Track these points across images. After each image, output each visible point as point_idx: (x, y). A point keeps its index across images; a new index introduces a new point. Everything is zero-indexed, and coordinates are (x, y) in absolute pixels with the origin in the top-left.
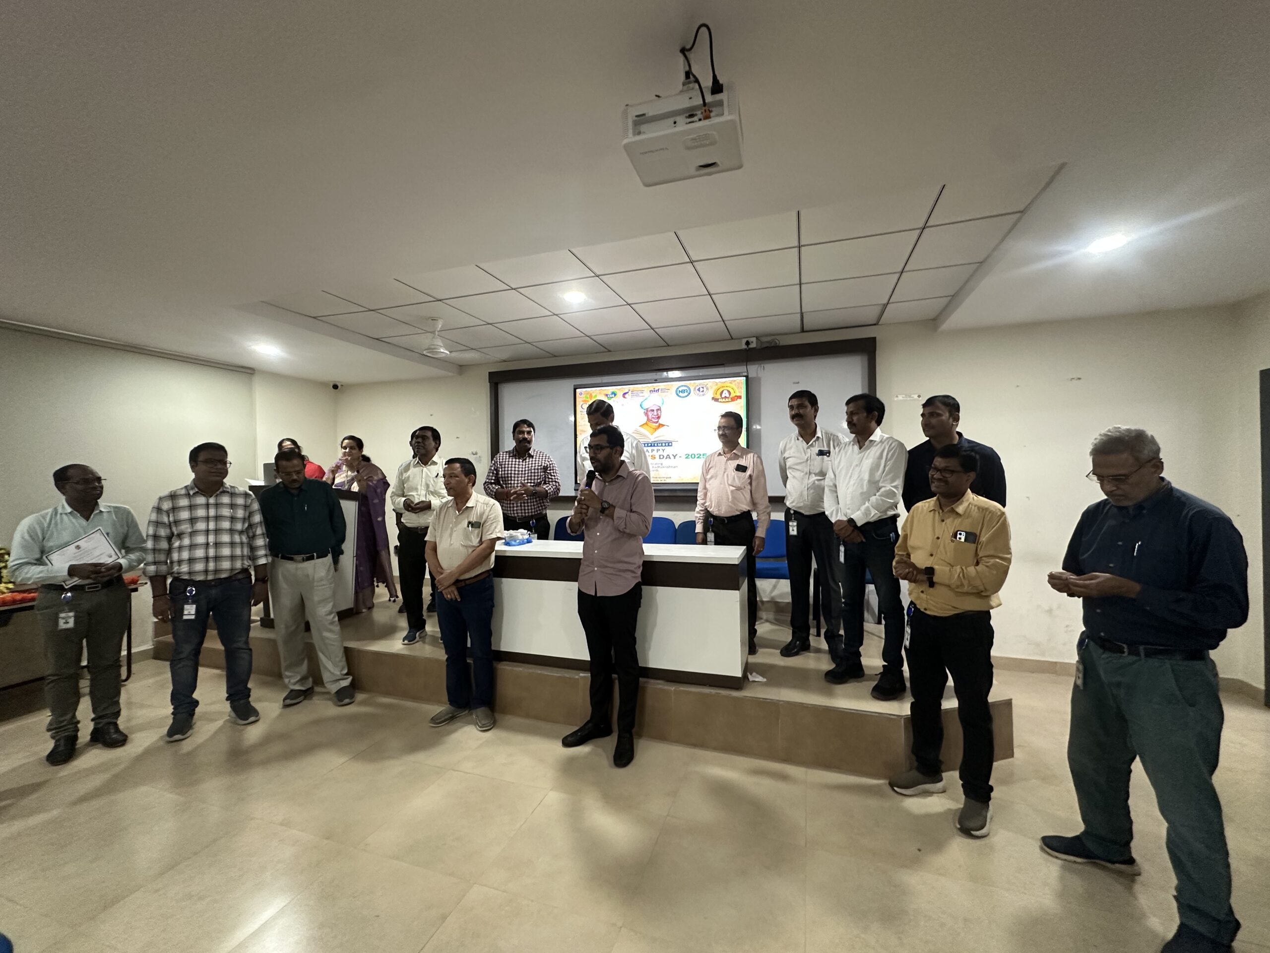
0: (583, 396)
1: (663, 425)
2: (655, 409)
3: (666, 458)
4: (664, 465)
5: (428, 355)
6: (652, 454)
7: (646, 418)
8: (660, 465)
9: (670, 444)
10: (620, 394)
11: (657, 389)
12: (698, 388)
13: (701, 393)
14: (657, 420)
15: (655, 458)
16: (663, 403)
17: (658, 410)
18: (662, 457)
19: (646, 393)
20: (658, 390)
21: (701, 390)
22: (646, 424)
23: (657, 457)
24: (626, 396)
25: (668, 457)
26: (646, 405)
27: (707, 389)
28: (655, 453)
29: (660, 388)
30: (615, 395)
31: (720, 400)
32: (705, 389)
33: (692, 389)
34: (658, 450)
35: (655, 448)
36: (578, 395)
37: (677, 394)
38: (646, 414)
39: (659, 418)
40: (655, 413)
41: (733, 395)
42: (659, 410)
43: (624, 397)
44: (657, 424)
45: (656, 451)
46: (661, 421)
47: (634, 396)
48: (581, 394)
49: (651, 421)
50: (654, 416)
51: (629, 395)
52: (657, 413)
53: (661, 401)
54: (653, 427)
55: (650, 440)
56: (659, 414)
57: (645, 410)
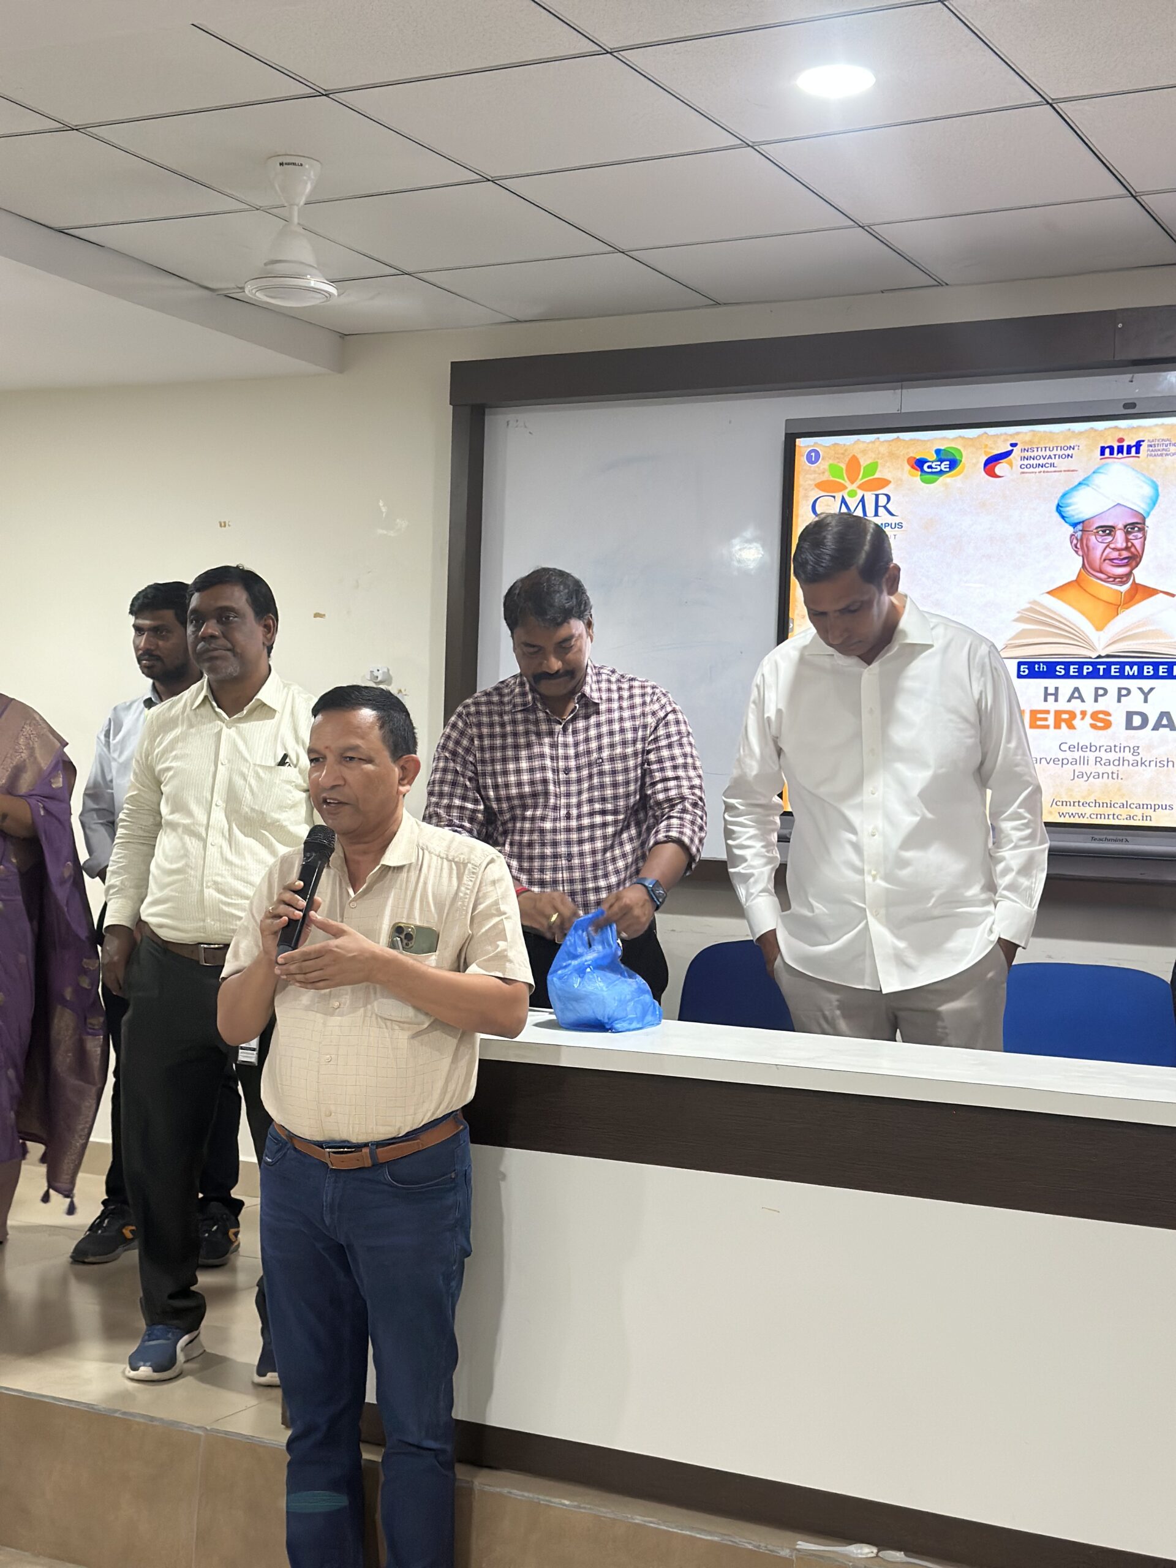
0: (822, 464)
1: (1150, 592)
2: (1119, 524)
3: (1157, 727)
4: (1145, 755)
5: (261, 296)
6: (1098, 707)
7: (1076, 562)
8: (1128, 755)
10: (973, 461)
11: (1131, 441)
14: (1123, 571)
15: (1108, 725)
16: (1154, 501)
17: (1129, 529)
18: (1137, 721)
19: (1087, 457)
22: (1078, 582)
23: (1118, 719)
24: (1000, 468)
26: (1084, 506)
28: (1107, 703)
29: (1145, 437)
30: (953, 464)
34: (1122, 694)
35: (1112, 685)
36: (801, 460)
38: (1081, 545)
39: (1134, 559)
40: (1120, 540)
42: (1137, 526)
43: (992, 473)
44: (1124, 587)
45: (1113, 693)
47: (1032, 470)
48: (814, 457)
49: (1101, 572)
50: (1115, 554)
51: (1011, 464)
52: (1127, 540)
53: (1148, 491)
54: (1105, 596)
55: (1094, 649)
56: (1137, 543)
57: (1074, 525)
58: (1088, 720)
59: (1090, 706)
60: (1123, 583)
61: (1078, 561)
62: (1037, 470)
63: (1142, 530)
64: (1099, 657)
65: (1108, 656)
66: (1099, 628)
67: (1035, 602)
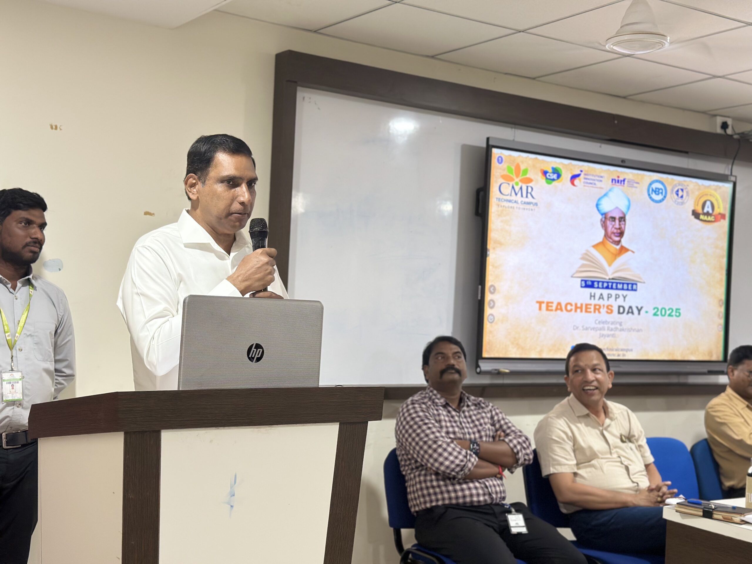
0: (504, 165)
1: (627, 250)
2: (617, 217)
3: (628, 313)
4: (624, 326)
6: (609, 303)
8: (618, 326)
9: (634, 287)
10: (566, 176)
11: (621, 178)
12: (676, 189)
13: (680, 200)
14: (617, 239)
15: (612, 311)
16: (628, 208)
17: (620, 219)
18: (621, 310)
19: (606, 184)
20: (624, 180)
21: (680, 193)
22: (602, 243)
23: (615, 309)
24: (576, 181)
25: (630, 311)
26: (607, 206)
27: (687, 193)
28: (612, 301)
29: (626, 176)
30: (559, 176)
31: (702, 217)
32: (685, 194)
33: (669, 189)
34: (617, 297)
35: (613, 292)
36: (494, 161)
37: (649, 195)
38: (604, 225)
39: (622, 234)
40: (617, 223)
41: (717, 211)
42: (622, 219)
43: (573, 184)
44: (618, 247)
45: (613, 297)
46: (624, 242)
47: (587, 185)
48: (500, 160)
49: (611, 238)
50: (615, 231)
51: (580, 180)
52: (620, 225)
53: (627, 203)
54: (612, 250)
55: (607, 275)
56: (623, 226)
57: (602, 214)
58: (605, 309)
59: (606, 302)
60: (618, 244)
61: (603, 232)
62: (590, 185)
63: (625, 221)
64: (610, 279)
65: (613, 279)
66: (610, 265)
67: (587, 251)
